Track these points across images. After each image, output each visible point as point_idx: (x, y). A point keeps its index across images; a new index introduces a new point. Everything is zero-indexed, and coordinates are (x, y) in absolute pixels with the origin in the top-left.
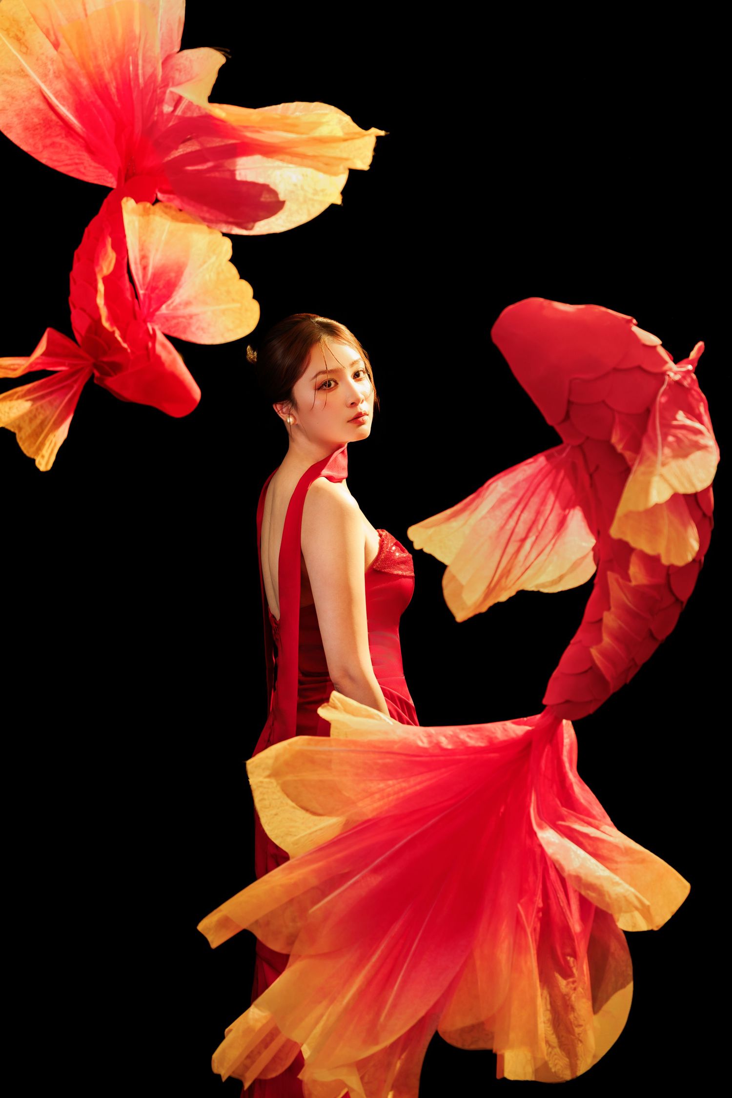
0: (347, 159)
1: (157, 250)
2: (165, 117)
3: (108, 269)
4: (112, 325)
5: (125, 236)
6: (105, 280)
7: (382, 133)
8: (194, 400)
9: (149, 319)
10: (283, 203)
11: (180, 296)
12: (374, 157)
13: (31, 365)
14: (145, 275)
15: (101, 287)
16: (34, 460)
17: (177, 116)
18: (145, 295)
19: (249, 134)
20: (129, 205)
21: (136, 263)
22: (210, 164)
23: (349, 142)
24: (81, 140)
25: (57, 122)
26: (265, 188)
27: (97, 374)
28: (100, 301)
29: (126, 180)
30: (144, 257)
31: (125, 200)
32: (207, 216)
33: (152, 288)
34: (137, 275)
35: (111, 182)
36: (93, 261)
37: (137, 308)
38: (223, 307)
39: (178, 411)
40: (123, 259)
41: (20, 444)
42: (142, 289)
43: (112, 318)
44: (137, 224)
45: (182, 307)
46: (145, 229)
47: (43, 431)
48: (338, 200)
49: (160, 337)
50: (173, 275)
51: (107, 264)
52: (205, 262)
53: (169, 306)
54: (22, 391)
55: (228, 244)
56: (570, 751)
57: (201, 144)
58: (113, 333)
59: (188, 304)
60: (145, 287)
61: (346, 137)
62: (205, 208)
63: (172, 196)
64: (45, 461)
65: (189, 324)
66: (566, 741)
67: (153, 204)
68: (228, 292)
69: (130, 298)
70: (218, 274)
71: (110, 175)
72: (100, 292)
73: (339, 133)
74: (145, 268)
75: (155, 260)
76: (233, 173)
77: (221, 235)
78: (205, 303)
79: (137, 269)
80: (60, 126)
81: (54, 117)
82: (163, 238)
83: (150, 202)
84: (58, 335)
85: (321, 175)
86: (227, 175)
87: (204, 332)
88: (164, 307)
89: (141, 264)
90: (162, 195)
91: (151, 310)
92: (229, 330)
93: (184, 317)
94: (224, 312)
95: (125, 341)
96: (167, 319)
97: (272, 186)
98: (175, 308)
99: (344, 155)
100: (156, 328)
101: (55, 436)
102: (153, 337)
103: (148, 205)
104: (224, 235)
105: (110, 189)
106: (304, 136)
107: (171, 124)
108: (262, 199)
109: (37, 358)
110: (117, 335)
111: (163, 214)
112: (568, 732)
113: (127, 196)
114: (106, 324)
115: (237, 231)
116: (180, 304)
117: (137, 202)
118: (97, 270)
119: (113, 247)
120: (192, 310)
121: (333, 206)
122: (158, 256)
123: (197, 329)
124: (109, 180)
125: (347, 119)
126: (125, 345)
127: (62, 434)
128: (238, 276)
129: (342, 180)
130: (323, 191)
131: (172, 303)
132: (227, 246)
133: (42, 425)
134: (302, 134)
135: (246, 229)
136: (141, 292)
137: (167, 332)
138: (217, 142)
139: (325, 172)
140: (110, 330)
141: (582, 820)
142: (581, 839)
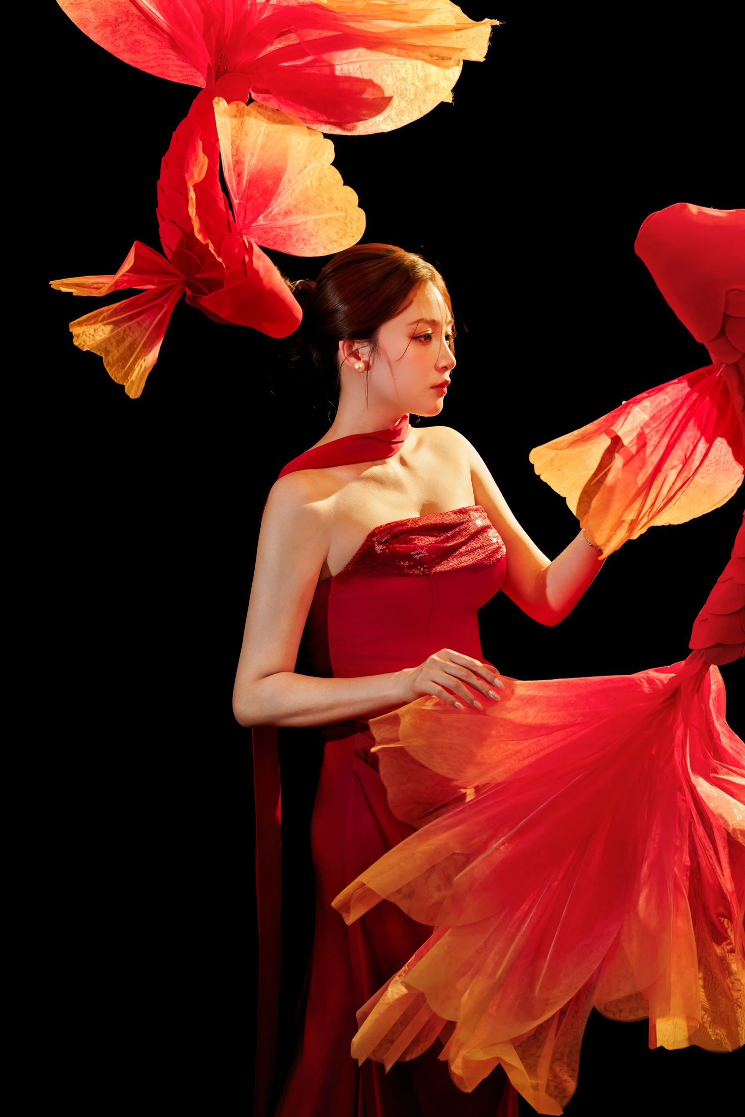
0: (461, 50)
1: (252, 155)
2: (258, 8)
3: (199, 175)
4: (205, 238)
5: (217, 140)
6: (197, 187)
7: (497, 23)
8: (297, 319)
9: (244, 232)
10: (390, 99)
11: (279, 205)
12: (489, 47)
13: (116, 283)
14: (239, 183)
15: (192, 194)
16: (123, 387)
17: (272, 4)
18: (239, 204)
19: (351, 24)
20: (221, 106)
21: (229, 169)
22: (309, 59)
23: (463, 32)
24: (166, 36)
25: (140, 17)
26: (370, 83)
27: (189, 292)
28: (192, 211)
29: (216, 80)
30: (238, 162)
31: (216, 99)
32: (308, 116)
33: (247, 197)
34: (231, 183)
35: (200, 82)
36: (183, 167)
37: (231, 219)
38: (326, 216)
39: (278, 332)
40: (215, 165)
41: (108, 369)
42: (236, 200)
43: (204, 230)
44: (229, 127)
45: (280, 217)
46: (239, 132)
47: (132, 355)
48: (448, 98)
49: (256, 249)
50: (270, 182)
51: (199, 169)
52: (305, 167)
53: (267, 215)
54: (108, 310)
55: (330, 145)
56: (717, 699)
57: (299, 36)
58: (207, 245)
59: (287, 213)
60: (240, 196)
61: (459, 26)
62: (305, 109)
63: (267, 96)
64: (134, 387)
65: (290, 236)
66: (713, 687)
67: (247, 104)
68: (331, 199)
69: (224, 209)
70: (320, 179)
71: (199, 74)
72: (192, 198)
73: (453, 23)
74: (239, 175)
75: (250, 164)
76: (332, 66)
77: (322, 136)
78: (306, 212)
79: (230, 176)
80: (143, 20)
81: (135, 11)
82: (259, 141)
83: (244, 102)
84: (148, 251)
85: (433, 69)
86: (327, 70)
87: (305, 245)
88: (261, 217)
89: (234, 170)
90: (256, 94)
91: (247, 222)
92: (332, 241)
93: (282, 228)
94: (326, 222)
95: (219, 256)
96: (266, 231)
97: (377, 81)
98: (274, 219)
99: (459, 46)
100: (252, 241)
101: (145, 361)
102: (250, 250)
103: (243, 105)
104: (326, 136)
105: (200, 89)
106: (414, 25)
107: (264, 16)
108: (365, 96)
109: (123, 275)
110: (211, 248)
111: (258, 115)
112: (715, 679)
113: (219, 96)
114: (199, 237)
115: (338, 131)
116: (279, 214)
117: (228, 103)
118: (187, 176)
119: (204, 152)
120: (293, 219)
121: (443, 105)
122: (254, 161)
123: (297, 240)
124: (197, 80)
125: (457, 9)
126: (220, 260)
127: (153, 355)
128: (342, 182)
129: (455, 73)
130: (435, 85)
131: (270, 213)
132: (329, 150)
133: (131, 349)
134: (412, 22)
135: (349, 130)
136: (236, 201)
137: (264, 245)
138: (315, 34)
139: (437, 65)
140: (203, 242)
141: (735, 772)
142: (735, 791)
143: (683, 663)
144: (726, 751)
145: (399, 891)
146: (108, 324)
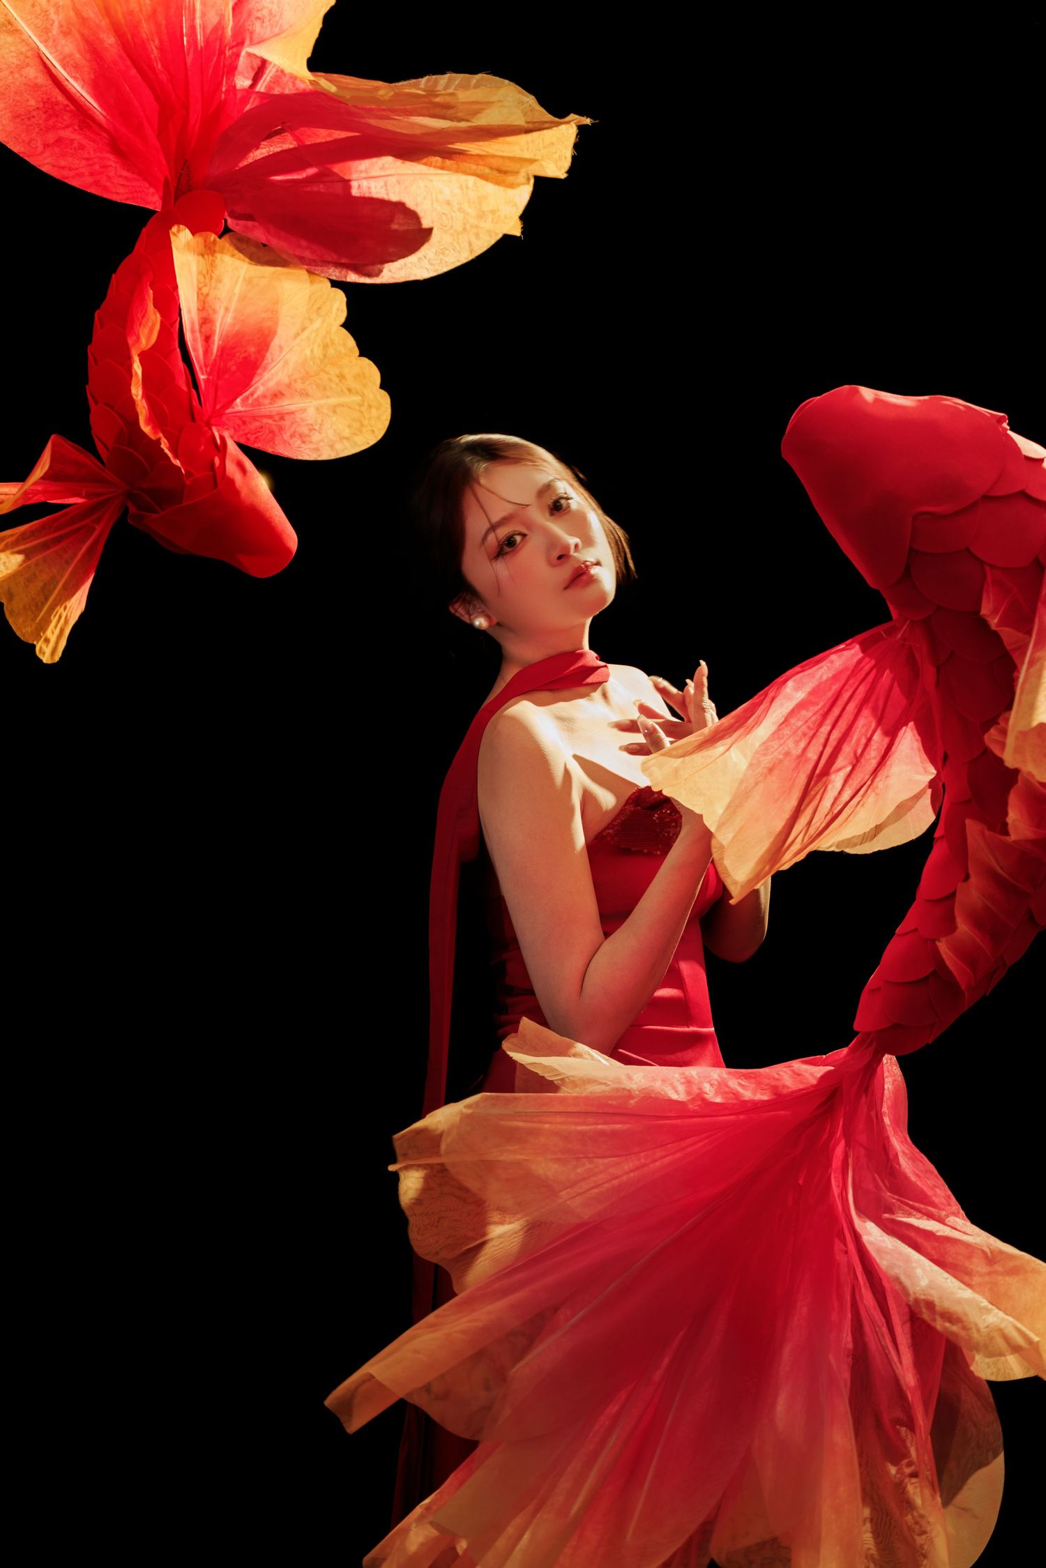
0: (532, 161)
1: (227, 309)
2: (239, 95)
3: (148, 339)
4: (155, 429)
5: (176, 287)
6: (144, 357)
7: (587, 121)
8: (288, 550)
9: (213, 421)
10: (430, 231)
11: (264, 383)
12: (574, 157)
13: (26, 493)
14: (207, 351)
15: (137, 368)
16: (34, 646)
17: (259, 92)
18: (207, 381)
19: (373, 122)
20: (182, 240)
21: (193, 331)
22: (311, 171)
23: (535, 134)
24: (105, 135)
25: (67, 106)
26: (400, 207)
27: (132, 509)
28: (137, 391)
29: (176, 199)
30: (206, 321)
31: (174, 229)
32: (307, 254)
33: (218, 369)
34: (195, 350)
35: (153, 201)
36: (126, 323)
37: (195, 402)
38: (333, 401)
39: (262, 568)
40: (172, 324)
41: (11, 621)
42: (203, 374)
43: (154, 419)
44: (194, 269)
45: (267, 401)
46: (208, 276)
47: (46, 599)
48: (516, 229)
49: (232, 447)
50: (252, 349)
51: (148, 332)
52: (304, 329)
53: (247, 398)
54: (12, 535)
55: (340, 298)
57: (297, 139)
58: (158, 441)
59: (277, 395)
60: (208, 369)
61: (530, 126)
62: (304, 243)
63: (250, 223)
64: (50, 648)
65: (281, 428)
66: (888, 1086)
67: (220, 237)
68: (342, 377)
69: (185, 388)
70: (325, 347)
71: (152, 190)
72: (136, 373)
73: (520, 121)
74: (207, 339)
75: (223, 323)
76: (346, 184)
77: (329, 284)
78: (304, 394)
79: (194, 340)
80: (71, 111)
81: (61, 98)
82: (237, 290)
83: (216, 234)
84: (69, 447)
85: (489, 187)
86: (338, 188)
87: (304, 442)
88: (238, 400)
89: (200, 332)
90: (235, 221)
91: (218, 407)
92: (342, 438)
93: (270, 417)
94: (334, 409)
95: (176, 457)
96: (243, 420)
97: (411, 204)
98: (258, 403)
99: (527, 155)
100: (226, 434)
101: (65, 608)
102: (222, 449)
103: (213, 237)
104: (335, 284)
105: (154, 212)
106: (463, 125)
107: (248, 107)
108: (395, 227)
109: (35, 484)
110: (164, 445)
111: (236, 252)
112: (891, 1072)
113: (179, 223)
114: (147, 429)
115: (353, 277)
116: (264, 396)
117: (193, 233)
118: (130, 341)
119: (155, 306)
120: (286, 404)
121: (506, 238)
122: (229, 320)
123: (292, 436)
124: (150, 199)
125: (531, 100)
126: (177, 463)
127: (76, 605)
128: (357, 352)
129: (522, 195)
130: (493, 212)
131: (252, 394)
132: (338, 304)
133: (46, 592)
134: (460, 120)
135: (369, 275)
136: (202, 377)
137: (243, 441)
138: (323, 135)
139: (497, 183)
140: (153, 437)
141: (919, 1210)
142: (920, 1240)
143: (845, 1051)
144: (906, 1178)
145: (427, 1388)
146: (19, 552)
